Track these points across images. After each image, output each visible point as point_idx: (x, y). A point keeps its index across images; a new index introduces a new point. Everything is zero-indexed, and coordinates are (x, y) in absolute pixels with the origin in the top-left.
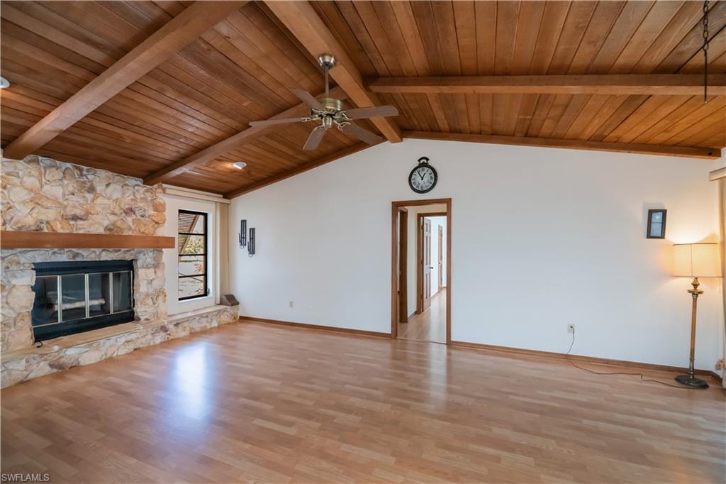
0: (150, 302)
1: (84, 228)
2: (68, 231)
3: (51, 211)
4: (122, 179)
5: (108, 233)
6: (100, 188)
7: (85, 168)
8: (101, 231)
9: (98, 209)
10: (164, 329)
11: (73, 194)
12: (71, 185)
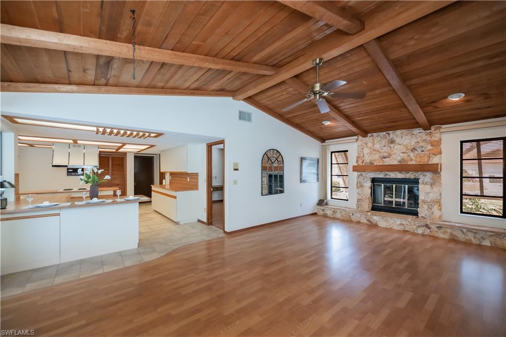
0: (426, 207)
1: (388, 162)
2: (381, 164)
3: (376, 156)
4: (409, 132)
5: (399, 163)
6: (398, 140)
7: (391, 132)
8: (396, 163)
9: (395, 151)
10: (427, 226)
11: (384, 146)
12: (384, 142)
